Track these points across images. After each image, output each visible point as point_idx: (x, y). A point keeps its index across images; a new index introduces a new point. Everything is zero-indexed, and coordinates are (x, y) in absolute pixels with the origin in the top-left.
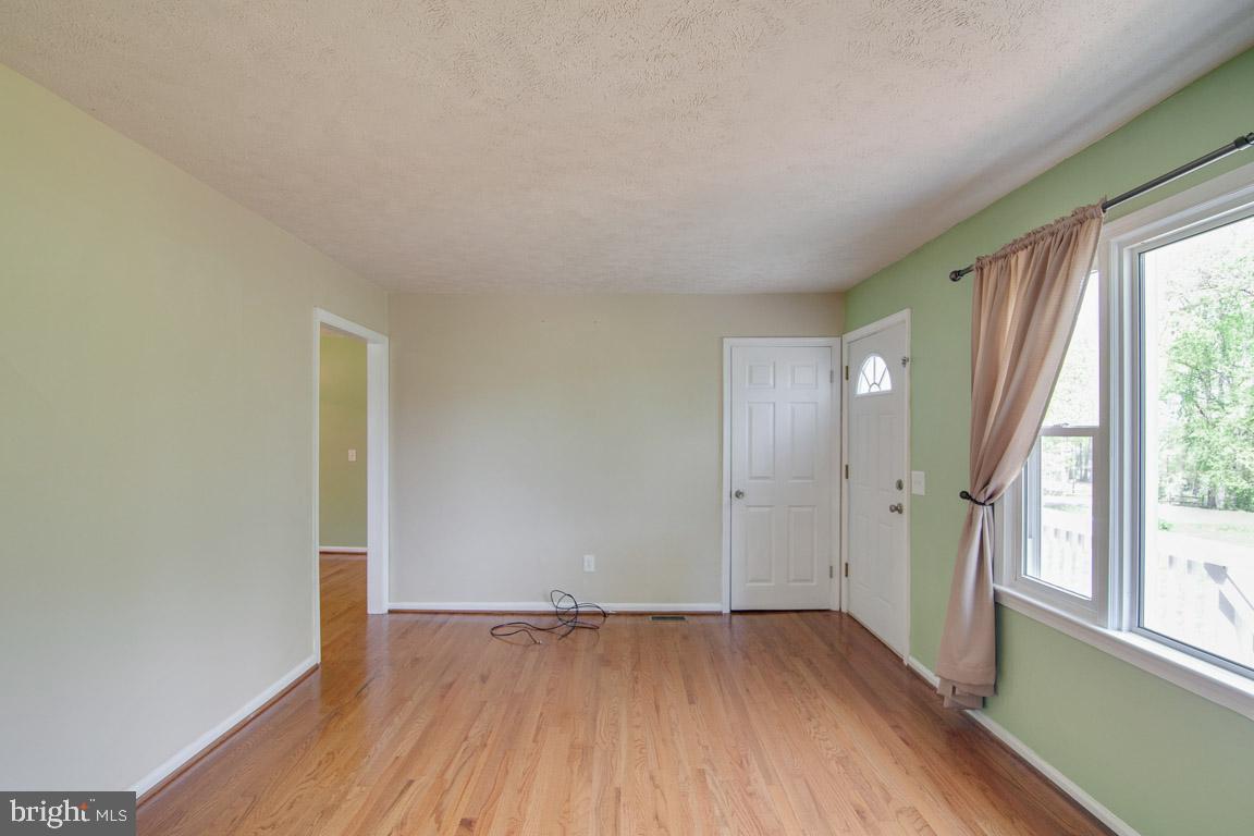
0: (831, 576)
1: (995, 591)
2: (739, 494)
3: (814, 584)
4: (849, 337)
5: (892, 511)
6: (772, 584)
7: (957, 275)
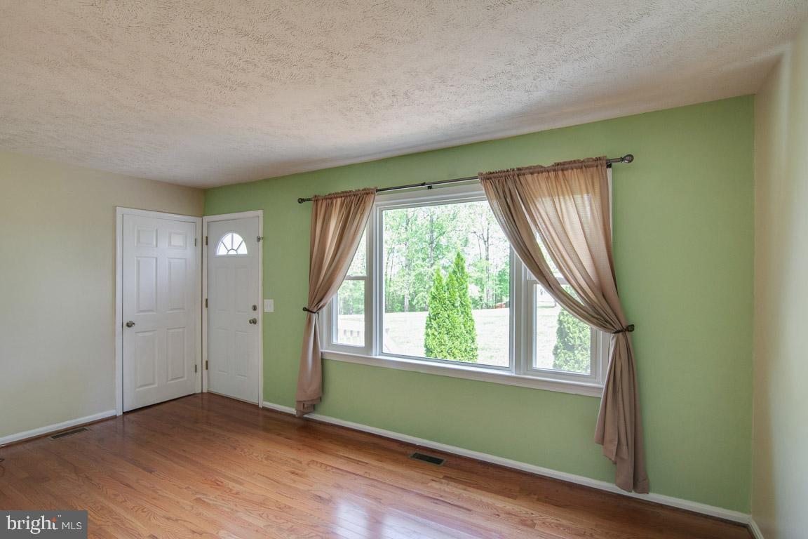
0: (196, 371)
1: (322, 353)
2: (129, 325)
3: (185, 379)
4: (206, 219)
5: (251, 323)
6: (156, 385)
7: (301, 201)
